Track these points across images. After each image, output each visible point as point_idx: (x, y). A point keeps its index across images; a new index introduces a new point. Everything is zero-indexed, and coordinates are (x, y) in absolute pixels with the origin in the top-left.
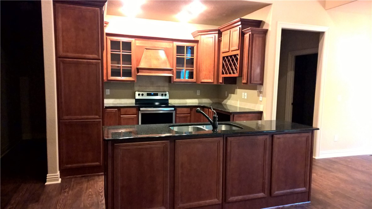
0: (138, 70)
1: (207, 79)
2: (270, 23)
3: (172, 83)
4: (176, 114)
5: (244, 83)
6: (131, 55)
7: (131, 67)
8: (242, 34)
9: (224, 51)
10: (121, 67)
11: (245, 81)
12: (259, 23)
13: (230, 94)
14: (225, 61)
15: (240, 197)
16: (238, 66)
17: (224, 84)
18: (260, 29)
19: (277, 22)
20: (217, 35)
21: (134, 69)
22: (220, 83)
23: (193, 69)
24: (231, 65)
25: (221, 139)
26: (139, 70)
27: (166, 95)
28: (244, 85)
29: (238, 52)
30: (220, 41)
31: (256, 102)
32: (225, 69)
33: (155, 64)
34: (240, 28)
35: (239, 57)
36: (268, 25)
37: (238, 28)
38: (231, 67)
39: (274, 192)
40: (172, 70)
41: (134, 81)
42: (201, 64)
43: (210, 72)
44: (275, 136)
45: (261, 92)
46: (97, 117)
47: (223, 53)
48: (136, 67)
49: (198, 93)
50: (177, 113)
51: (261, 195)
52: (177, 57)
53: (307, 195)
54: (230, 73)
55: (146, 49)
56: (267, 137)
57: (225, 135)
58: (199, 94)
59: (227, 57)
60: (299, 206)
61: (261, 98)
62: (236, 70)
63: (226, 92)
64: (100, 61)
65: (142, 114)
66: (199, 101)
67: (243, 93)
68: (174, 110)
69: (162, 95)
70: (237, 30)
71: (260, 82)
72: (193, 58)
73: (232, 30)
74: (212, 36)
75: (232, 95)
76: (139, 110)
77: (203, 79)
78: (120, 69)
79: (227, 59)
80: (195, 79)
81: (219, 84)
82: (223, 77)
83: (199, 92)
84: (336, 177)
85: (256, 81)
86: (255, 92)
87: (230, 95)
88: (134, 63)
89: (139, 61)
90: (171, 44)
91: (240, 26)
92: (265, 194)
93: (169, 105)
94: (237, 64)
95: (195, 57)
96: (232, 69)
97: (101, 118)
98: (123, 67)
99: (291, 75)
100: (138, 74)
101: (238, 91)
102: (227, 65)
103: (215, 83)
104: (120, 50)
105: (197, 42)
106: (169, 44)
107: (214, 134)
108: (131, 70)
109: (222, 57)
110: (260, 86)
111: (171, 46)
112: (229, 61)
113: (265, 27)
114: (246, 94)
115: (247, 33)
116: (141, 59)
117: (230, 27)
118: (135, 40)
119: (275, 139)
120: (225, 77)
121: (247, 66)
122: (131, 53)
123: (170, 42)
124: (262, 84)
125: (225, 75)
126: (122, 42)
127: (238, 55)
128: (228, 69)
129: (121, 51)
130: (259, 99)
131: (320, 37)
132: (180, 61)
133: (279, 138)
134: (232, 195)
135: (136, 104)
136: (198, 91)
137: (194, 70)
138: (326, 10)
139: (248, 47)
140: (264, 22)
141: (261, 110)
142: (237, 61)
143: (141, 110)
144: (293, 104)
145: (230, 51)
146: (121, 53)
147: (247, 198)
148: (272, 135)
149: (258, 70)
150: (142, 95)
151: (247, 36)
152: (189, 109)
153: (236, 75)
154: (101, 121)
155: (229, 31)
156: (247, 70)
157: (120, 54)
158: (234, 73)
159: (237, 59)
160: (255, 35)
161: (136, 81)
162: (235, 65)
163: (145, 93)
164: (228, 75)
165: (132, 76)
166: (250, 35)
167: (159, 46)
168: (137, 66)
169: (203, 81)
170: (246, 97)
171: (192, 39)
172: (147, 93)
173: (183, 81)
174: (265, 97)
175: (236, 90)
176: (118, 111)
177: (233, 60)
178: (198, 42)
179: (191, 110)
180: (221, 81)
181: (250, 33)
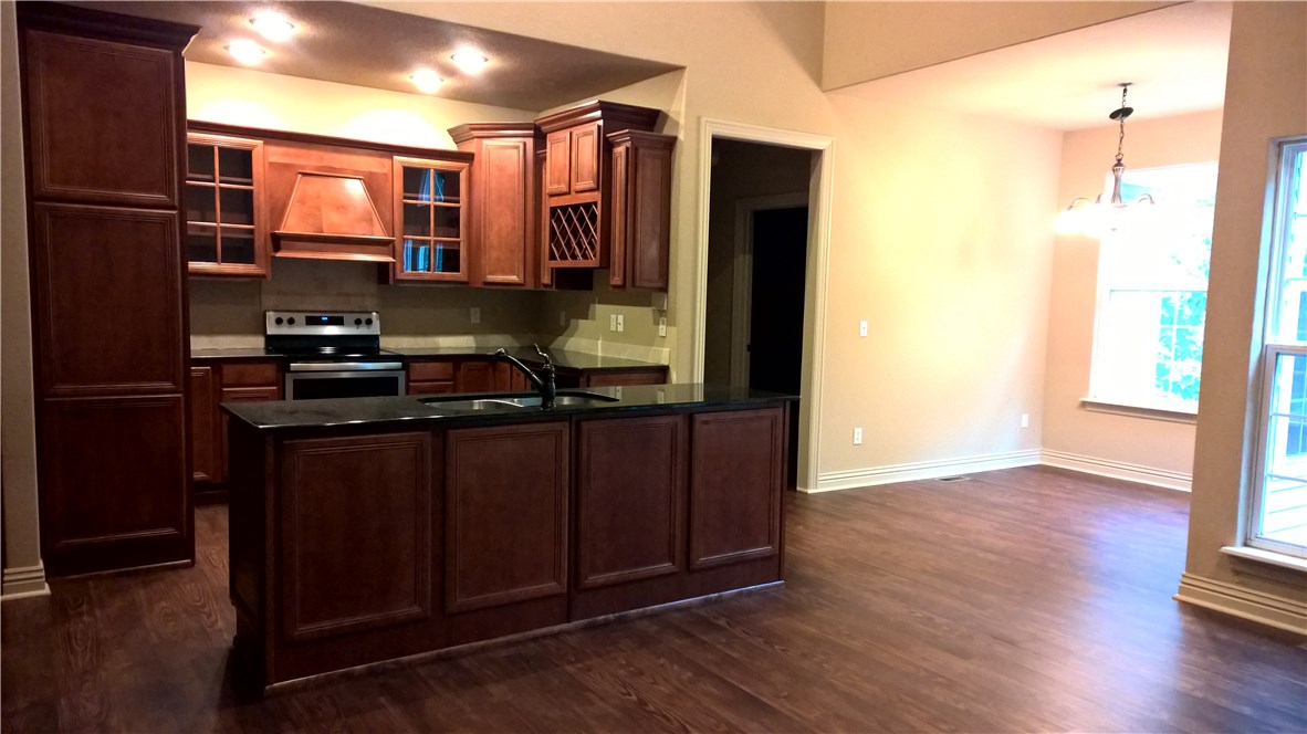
0: (277, 241)
1: (504, 272)
2: (682, 121)
3: (391, 282)
4: (408, 380)
5: (614, 286)
6: (252, 191)
7: (251, 232)
8: (606, 148)
9: (554, 191)
10: (219, 231)
11: (617, 280)
12: (651, 119)
13: (574, 318)
14: (559, 221)
15: (613, 575)
16: (597, 237)
17: (557, 287)
18: (654, 133)
19: (699, 118)
20: (530, 142)
21: (263, 238)
22: (546, 286)
23: (459, 243)
24: (575, 232)
25: (564, 427)
26: (282, 242)
27: (369, 322)
28: (616, 290)
29: (597, 196)
30: (540, 161)
31: (651, 340)
32: (558, 246)
33: (335, 225)
34: (599, 127)
35: (598, 212)
36: (676, 124)
37: (593, 127)
38: (575, 239)
39: (698, 557)
40: (391, 245)
41: (264, 276)
42: (485, 226)
43: (512, 251)
44: (699, 418)
45: (661, 313)
46: (168, 385)
47: (552, 195)
48: (269, 231)
49: (475, 316)
50: (412, 378)
51: (666, 566)
52: (405, 204)
53: (775, 566)
54: (574, 257)
55: (304, 174)
56: (679, 420)
57: (575, 418)
58: (478, 321)
59: (565, 209)
60: (758, 592)
61: (662, 330)
62: (593, 248)
63: (563, 314)
64: (174, 212)
65: (296, 382)
66: (476, 342)
67: (613, 316)
68: (403, 368)
69: (358, 322)
70: (591, 133)
71: (660, 285)
72: (459, 208)
73: (577, 131)
74: (517, 144)
75: (581, 322)
76: (288, 369)
77: (490, 274)
78: (215, 238)
79: (564, 215)
80: (466, 273)
81: (542, 288)
82: (552, 269)
83: (478, 315)
84: (853, 529)
85: (650, 281)
86: (645, 313)
87: (572, 321)
88: (262, 219)
89: (278, 212)
90: (387, 161)
91: (601, 122)
92: (674, 563)
93: (382, 353)
94: (595, 231)
95: (463, 205)
96: (580, 245)
97: (182, 389)
98: (224, 230)
99: (743, 266)
100: (279, 255)
101: (600, 309)
102: (563, 232)
103: (530, 286)
104: (213, 174)
105: (468, 158)
106: (378, 159)
107: (547, 415)
108: (253, 241)
109: (548, 211)
110: (661, 294)
111: (384, 166)
112: (570, 220)
113: (667, 131)
114: (621, 318)
115: (619, 144)
116: (285, 206)
117: (572, 121)
118: (265, 143)
119: (697, 426)
120: (557, 269)
121: (623, 238)
122: (251, 184)
123: (381, 156)
124: (664, 289)
125: (559, 263)
126: (220, 149)
127: (596, 204)
128: (568, 244)
129: (218, 180)
130: (658, 330)
131: (812, 163)
132: (415, 217)
133: (706, 423)
134: (595, 570)
135: (267, 349)
136: (472, 310)
137: (462, 244)
138: (824, 92)
139: (623, 183)
140: (666, 116)
141: (664, 362)
142: (594, 223)
143: (292, 369)
144: (750, 348)
145: (573, 193)
146: (217, 184)
147: (632, 577)
148: (688, 412)
149: (653, 251)
150: (291, 322)
151: (620, 150)
152: (449, 366)
153: (593, 262)
154: (183, 399)
155: (566, 134)
156: (623, 249)
157: (214, 188)
158: (585, 256)
159: (593, 217)
160: (641, 151)
161: (269, 278)
162: (587, 232)
163: (301, 318)
164: (569, 263)
165: (257, 260)
166: (627, 148)
167: (345, 167)
168: (273, 228)
169: (491, 278)
170: (620, 328)
171: (451, 146)
172: (307, 317)
173: (427, 278)
174: (675, 325)
175: (592, 306)
176: (213, 373)
177: (581, 219)
178: (473, 159)
179: (456, 368)
180: (546, 279)
181: (629, 144)
